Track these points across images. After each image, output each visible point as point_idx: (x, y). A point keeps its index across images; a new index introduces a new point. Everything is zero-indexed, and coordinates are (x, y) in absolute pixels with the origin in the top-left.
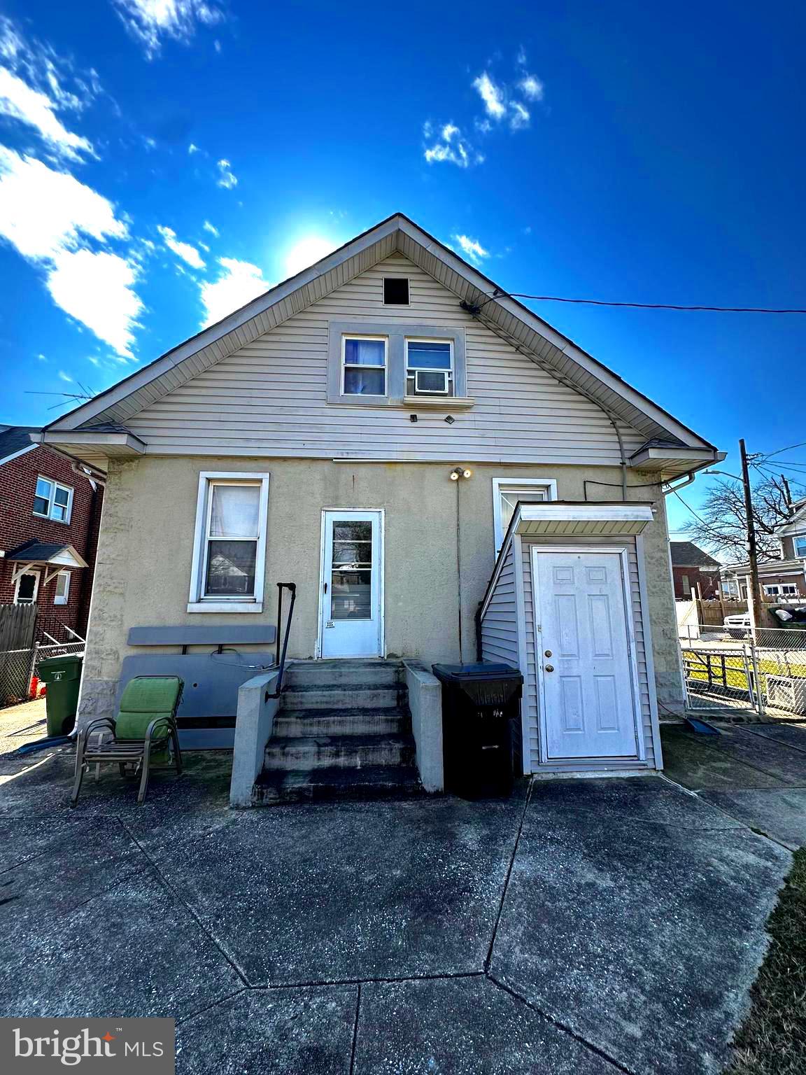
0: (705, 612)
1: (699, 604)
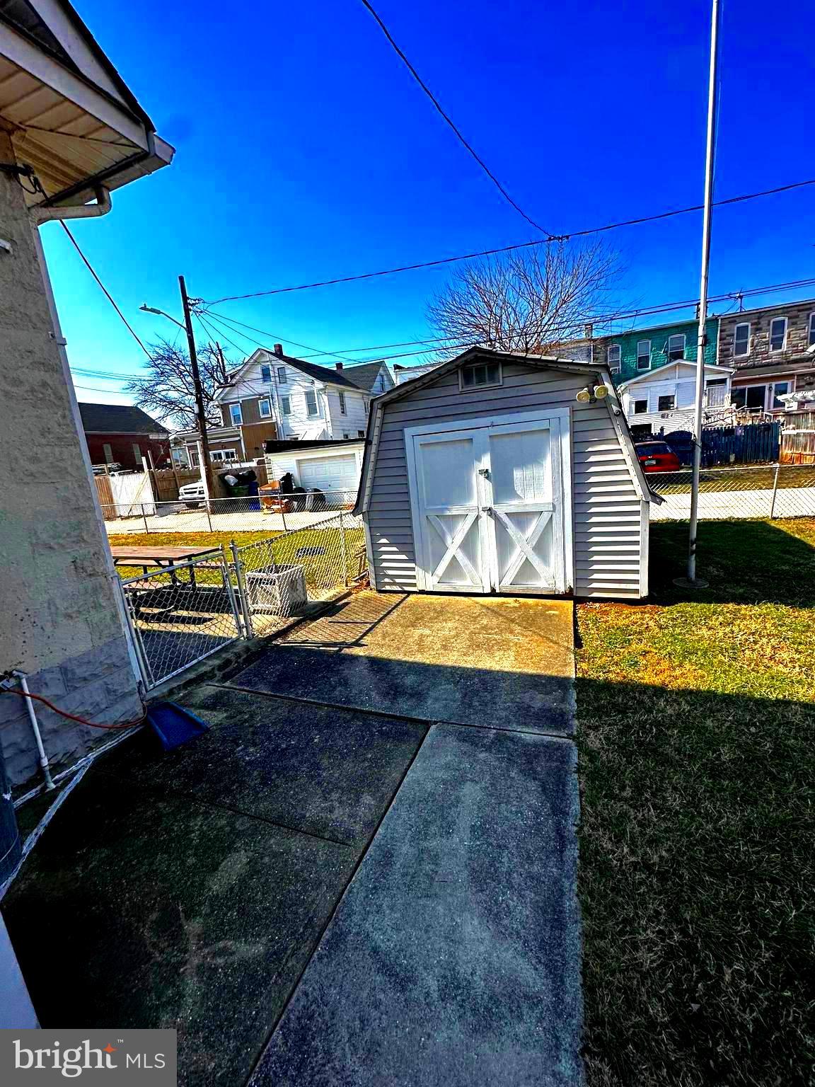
0: (159, 484)
1: (152, 476)
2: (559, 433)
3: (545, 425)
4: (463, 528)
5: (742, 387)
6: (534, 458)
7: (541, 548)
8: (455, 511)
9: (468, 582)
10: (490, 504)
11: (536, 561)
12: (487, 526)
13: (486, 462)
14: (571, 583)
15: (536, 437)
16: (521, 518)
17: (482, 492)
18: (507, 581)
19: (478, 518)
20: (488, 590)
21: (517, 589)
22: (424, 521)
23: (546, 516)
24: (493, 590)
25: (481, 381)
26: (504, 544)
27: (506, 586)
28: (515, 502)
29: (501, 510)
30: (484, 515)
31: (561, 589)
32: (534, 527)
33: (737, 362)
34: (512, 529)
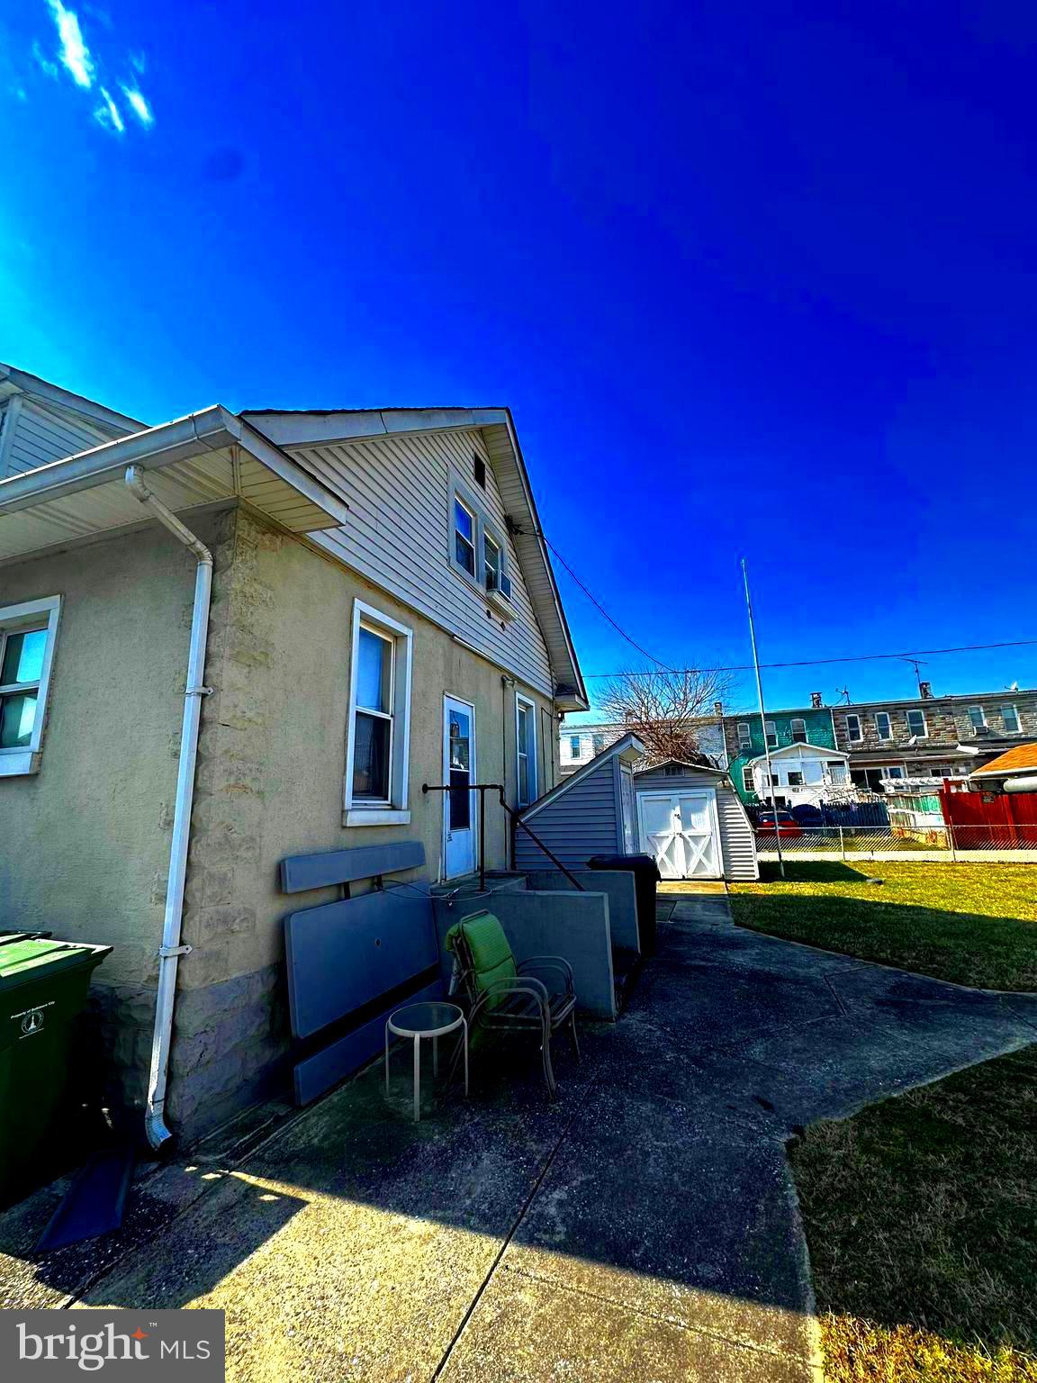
2: (711, 799)
3: (704, 795)
4: (666, 844)
5: (861, 769)
6: (700, 809)
7: (707, 854)
8: (663, 834)
9: (670, 873)
10: (680, 831)
11: (704, 860)
12: (679, 843)
13: (678, 811)
14: (723, 872)
15: (701, 800)
16: (696, 838)
17: (676, 825)
18: (691, 872)
19: (674, 838)
20: (681, 877)
21: (697, 876)
22: (646, 841)
23: (707, 839)
24: (684, 876)
25: (674, 774)
26: (688, 852)
27: (690, 875)
28: (693, 830)
29: (686, 834)
30: (678, 837)
31: (719, 876)
32: (704, 842)
33: (853, 746)
34: (692, 844)
